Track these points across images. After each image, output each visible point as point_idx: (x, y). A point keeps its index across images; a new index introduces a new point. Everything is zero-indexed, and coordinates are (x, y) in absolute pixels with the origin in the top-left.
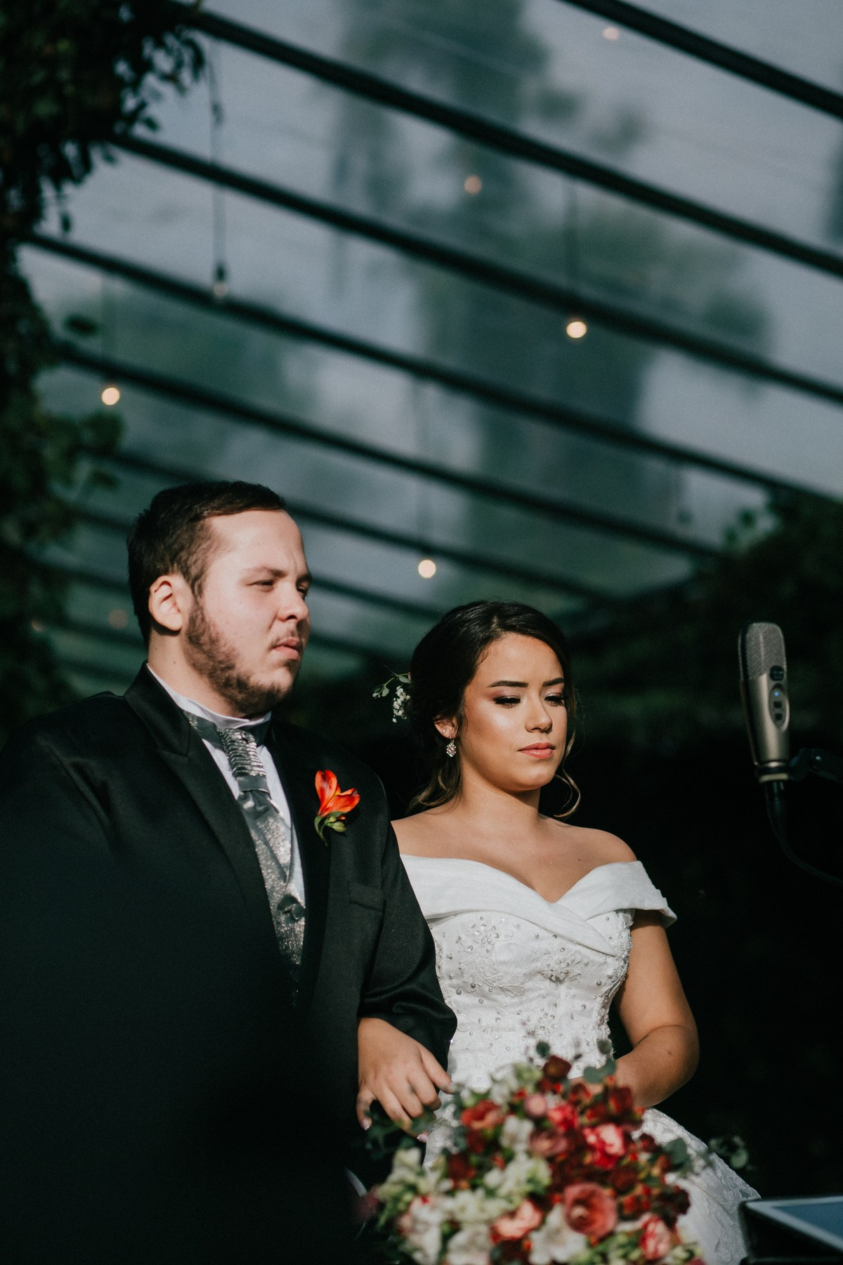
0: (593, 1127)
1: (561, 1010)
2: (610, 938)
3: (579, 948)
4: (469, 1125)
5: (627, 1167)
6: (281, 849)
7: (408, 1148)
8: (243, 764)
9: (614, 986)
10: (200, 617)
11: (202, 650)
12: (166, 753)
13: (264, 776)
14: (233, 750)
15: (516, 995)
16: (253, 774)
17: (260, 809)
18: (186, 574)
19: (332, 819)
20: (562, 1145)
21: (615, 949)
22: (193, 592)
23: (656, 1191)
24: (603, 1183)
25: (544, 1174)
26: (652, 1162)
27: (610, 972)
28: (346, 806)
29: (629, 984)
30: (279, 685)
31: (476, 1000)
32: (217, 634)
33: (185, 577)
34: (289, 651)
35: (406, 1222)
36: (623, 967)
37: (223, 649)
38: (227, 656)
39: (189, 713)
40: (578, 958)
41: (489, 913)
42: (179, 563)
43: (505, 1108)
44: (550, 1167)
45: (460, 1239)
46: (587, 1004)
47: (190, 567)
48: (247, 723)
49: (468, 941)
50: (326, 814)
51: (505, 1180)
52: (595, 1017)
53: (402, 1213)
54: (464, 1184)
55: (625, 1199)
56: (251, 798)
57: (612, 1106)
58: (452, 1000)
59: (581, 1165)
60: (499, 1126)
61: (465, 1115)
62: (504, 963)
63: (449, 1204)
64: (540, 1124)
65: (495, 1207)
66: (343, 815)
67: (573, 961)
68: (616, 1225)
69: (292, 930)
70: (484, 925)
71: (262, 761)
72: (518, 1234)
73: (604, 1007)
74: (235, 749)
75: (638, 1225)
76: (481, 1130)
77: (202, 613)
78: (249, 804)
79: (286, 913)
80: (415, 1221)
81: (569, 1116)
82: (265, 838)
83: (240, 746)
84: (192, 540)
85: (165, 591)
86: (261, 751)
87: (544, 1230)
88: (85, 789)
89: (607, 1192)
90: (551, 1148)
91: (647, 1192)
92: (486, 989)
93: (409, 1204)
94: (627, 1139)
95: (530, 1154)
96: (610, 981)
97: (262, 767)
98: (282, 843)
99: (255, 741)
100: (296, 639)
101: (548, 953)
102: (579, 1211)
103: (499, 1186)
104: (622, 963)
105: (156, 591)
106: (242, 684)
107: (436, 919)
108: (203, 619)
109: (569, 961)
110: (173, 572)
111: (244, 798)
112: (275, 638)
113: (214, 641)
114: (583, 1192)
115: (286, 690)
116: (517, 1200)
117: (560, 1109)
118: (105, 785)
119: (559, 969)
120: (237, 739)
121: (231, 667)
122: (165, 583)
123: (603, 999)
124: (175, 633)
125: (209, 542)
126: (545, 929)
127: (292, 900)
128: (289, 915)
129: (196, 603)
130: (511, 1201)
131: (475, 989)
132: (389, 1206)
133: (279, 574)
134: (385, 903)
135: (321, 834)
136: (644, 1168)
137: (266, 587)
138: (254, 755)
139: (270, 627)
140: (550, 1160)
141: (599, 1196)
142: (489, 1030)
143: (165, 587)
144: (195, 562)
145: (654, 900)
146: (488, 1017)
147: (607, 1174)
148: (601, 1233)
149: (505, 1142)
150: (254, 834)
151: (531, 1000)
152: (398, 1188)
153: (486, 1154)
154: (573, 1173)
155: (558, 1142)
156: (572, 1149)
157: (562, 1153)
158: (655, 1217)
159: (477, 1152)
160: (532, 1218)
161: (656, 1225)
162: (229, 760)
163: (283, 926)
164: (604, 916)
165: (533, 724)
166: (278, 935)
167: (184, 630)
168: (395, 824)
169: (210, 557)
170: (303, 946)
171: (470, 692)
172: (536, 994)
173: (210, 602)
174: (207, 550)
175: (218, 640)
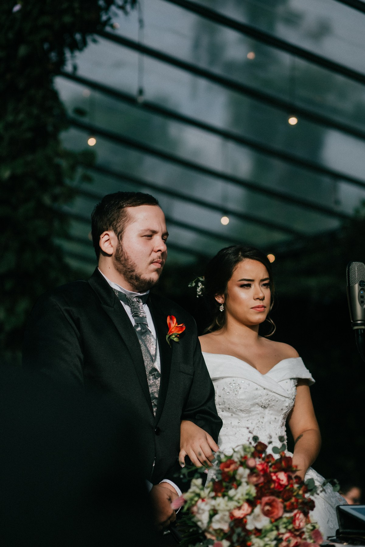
0: (275, 473)
1: (265, 420)
2: (288, 390)
3: (274, 394)
4: (223, 470)
5: (289, 490)
6: (152, 348)
7: (197, 478)
8: (137, 312)
9: (288, 410)
10: (121, 249)
11: (121, 263)
12: (105, 306)
13: (146, 317)
14: (133, 305)
15: (247, 413)
16: (141, 316)
17: (143, 331)
18: (115, 231)
19: (173, 336)
20: (262, 480)
21: (289, 395)
22: (118, 239)
23: (300, 501)
24: (278, 497)
25: (253, 491)
26: (299, 488)
27: (287, 404)
28: (180, 331)
29: (295, 409)
30: (153, 279)
31: (230, 414)
32: (128, 257)
33: (115, 232)
34: (158, 264)
35: (195, 509)
36: (292, 402)
37: (130, 263)
38: (132, 266)
39: (115, 289)
40: (274, 398)
41: (237, 378)
42: (113, 226)
43: (239, 463)
44: (256, 489)
45: (217, 517)
46: (277, 417)
47: (117, 228)
48: (139, 294)
49: (227, 389)
50: (171, 334)
51: (237, 493)
52: (280, 423)
53: (194, 505)
54: (220, 494)
55: (287, 503)
56: (140, 326)
57: (283, 464)
58: (220, 414)
59: (269, 489)
60: (236, 470)
61: (222, 465)
62: (242, 400)
63: (213, 502)
64: (253, 471)
65: (232, 504)
66: (178, 335)
69: (155, 382)
70: (234, 383)
71: (145, 310)
72: (242, 516)
73: (284, 419)
74: (134, 305)
75: (292, 514)
76: (228, 472)
77: (122, 248)
78: (139, 329)
79: (152, 375)
80: (199, 509)
81: (265, 468)
82: (145, 344)
83: (136, 304)
84: (118, 217)
85: (106, 237)
86: (145, 306)
87: (253, 515)
88: (70, 320)
89: (280, 500)
90: (257, 481)
91: (297, 501)
92: (235, 410)
93: (196, 502)
94: (289, 478)
95: (248, 483)
96: (287, 408)
97: (145, 313)
98: (152, 346)
99: (142, 302)
100: (161, 260)
101: (261, 396)
102: (267, 508)
103: (235, 496)
104: (292, 401)
105: (102, 238)
106: (137, 278)
107: (215, 379)
108: (122, 250)
109: (270, 400)
110: (110, 230)
111: (137, 326)
112: (152, 259)
113: (126, 260)
114: (269, 500)
115: (156, 281)
116: (242, 502)
117: (261, 464)
118: (79, 319)
119: (265, 403)
120: (135, 301)
121: (133, 271)
122: (107, 234)
123: (283, 415)
124: (110, 255)
125: (125, 218)
126: (261, 386)
127: (155, 370)
128: (154, 376)
129: (119, 243)
130: (239, 503)
131: (230, 410)
132: (189, 502)
133: (154, 232)
134: (194, 372)
135: (169, 342)
136: (296, 491)
137: (149, 238)
138: (142, 308)
139: (150, 255)
140: (256, 486)
141: (276, 502)
142: (235, 427)
143: (106, 236)
144: (119, 226)
145: (306, 374)
146: (235, 422)
147: (280, 492)
148: (276, 517)
149: (238, 477)
150: (140, 341)
151: (253, 415)
152: (192, 495)
153: (229, 483)
154: (266, 492)
155: (260, 479)
156: (266, 482)
157: (261, 483)
158: (299, 511)
159: (225, 482)
160: (247, 510)
161: (300, 515)
162: (131, 310)
163: (151, 381)
164: (285, 381)
165: (256, 297)
166: (149, 384)
167: (114, 255)
168: (200, 338)
169: (126, 224)
170: (159, 390)
171: (230, 283)
172: (255, 413)
173: (126, 243)
174: (125, 221)
175: (128, 259)
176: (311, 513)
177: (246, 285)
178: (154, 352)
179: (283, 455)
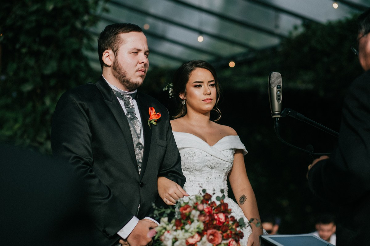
0: (217, 214)
1: (213, 176)
2: (228, 157)
3: (218, 159)
4: (182, 212)
5: (226, 225)
6: (138, 129)
7: (165, 217)
8: (128, 104)
10: (116, 62)
11: (117, 71)
12: (106, 101)
13: (134, 108)
14: (125, 100)
15: (200, 172)
16: (131, 107)
17: (132, 117)
18: (113, 50)
19: (153, 121)
20: (208, 218)
21: (229, 160)
22: (115, 55)
23: (233, 232)
24: (219, 230)
25: (202, 226)
26: (233, 224)
27: (227, 166)
28: (157, 117)
30: (138, 82)
31: (188, 173)
32: (121, 67)
34: (142, 72)
35: (163, 238)
37: (122, 71)
38: (124, 73)
39: (113, 89)
40: (218, 162)
41: (193, 149)
42: (111, 46)
43: (192, 207)
44: (204, 224)
45: (177, 243)
46: (220, 175)
47: (114, 48)
48: (130, 93)
49: (187, 156)
50: (151, 120)
51: (191, 227)
52: (223, 179)
53: (162, 235)
54: (179, 228)
55: (225, 234)
56: (130, 114)
57: (222, 208)
59: (213, 224)
60: (190, 212)
61: (181, 209)
62: (197, 163)
63: (175, 233)
64: (202, 213)
65: (187, 235)
66: (156, 120)
67: (216, 163)
68: (222, 241)
69: (140, 152)
70: (191, 152)
71: (134, 104)
72: (194, 243)
73: (225, 176)
75: (228, 242)
76: (185, 213)
78: (129, 116)
79: (138, 147)
80: (165, 238)
81: (210, 210)
82: (133, 126)
83: (127, 99)
84: (115, 40)
85: (107, 54)
86: (134, 101)
87: (201, 242)
88: (82, 110)
89: (220, 232)
90: (204, 219)
91: (231, 232)
92: (192, 170)
93: (164, 233)
94: (226, 217)
95: (198, 221)
96: (227, 169)
99: (132, 98)
100: (144, 69)
101: (209, 160)
102: (211, 237)
103: (189, 229)
104: (231, 164)
105: (104, 54)
106: (128, 81)
108: (117, 63)
109: (215, 163)
110: (109, 49)
111: (128, 114)
112: (138, 69)
113: (120, 69)
114: (212, 232)
115: (141, 83)
116: (194, 233)
117: (208, 208)
118: (88, 109)
119: (212, 165)
120: (127, 97)
121: (125, 77)
122: (107, 52)
123: (225, 174)
124: (110, 66)
125: (119, 41)
126: (209, 154)
127: (140, 144)
129: (116, 58)
130: (192, 234)
131: (188, 170)
132: (159, 233)
133: (139, 50)
134: (167, 145)
135: (149, 125)
136: (230, 226)
137: (135, 54)
138: (131, 102)
139: (136, 65)
140: (204, 222)
141: (217, 233)
142: (192, 181)
143: (107, 53)
144: (115, 46)
146: (192, 178)
147: (220, 227)
148: (217, 243)
149: (191, 217)
150: (130, 125)
151: (204, 173)
152: (161, 228)
153: (186, 220)
154: (210, 226)
155: (206, 218)
156: (210, 219)
157: (207, 221)
158: (233, 239)
159: (183, 219)
160: (198, 238)
161: (233, 242)
162: (124, 103)
163: (137, 151)
164: (226, 151)
165: (205, 93)
166: (136, 153)
167: (112, 66)
168: (171, 121)
169: (120, 45)
170: (143, 157)
171: (188, 85)
172: (206, 172)
173: (119, 58)
174: (119, 43)
175: (121, 69)
176: (241, 241)
177: (198, 85)
178: (139, 132)
179: (222, 202)
